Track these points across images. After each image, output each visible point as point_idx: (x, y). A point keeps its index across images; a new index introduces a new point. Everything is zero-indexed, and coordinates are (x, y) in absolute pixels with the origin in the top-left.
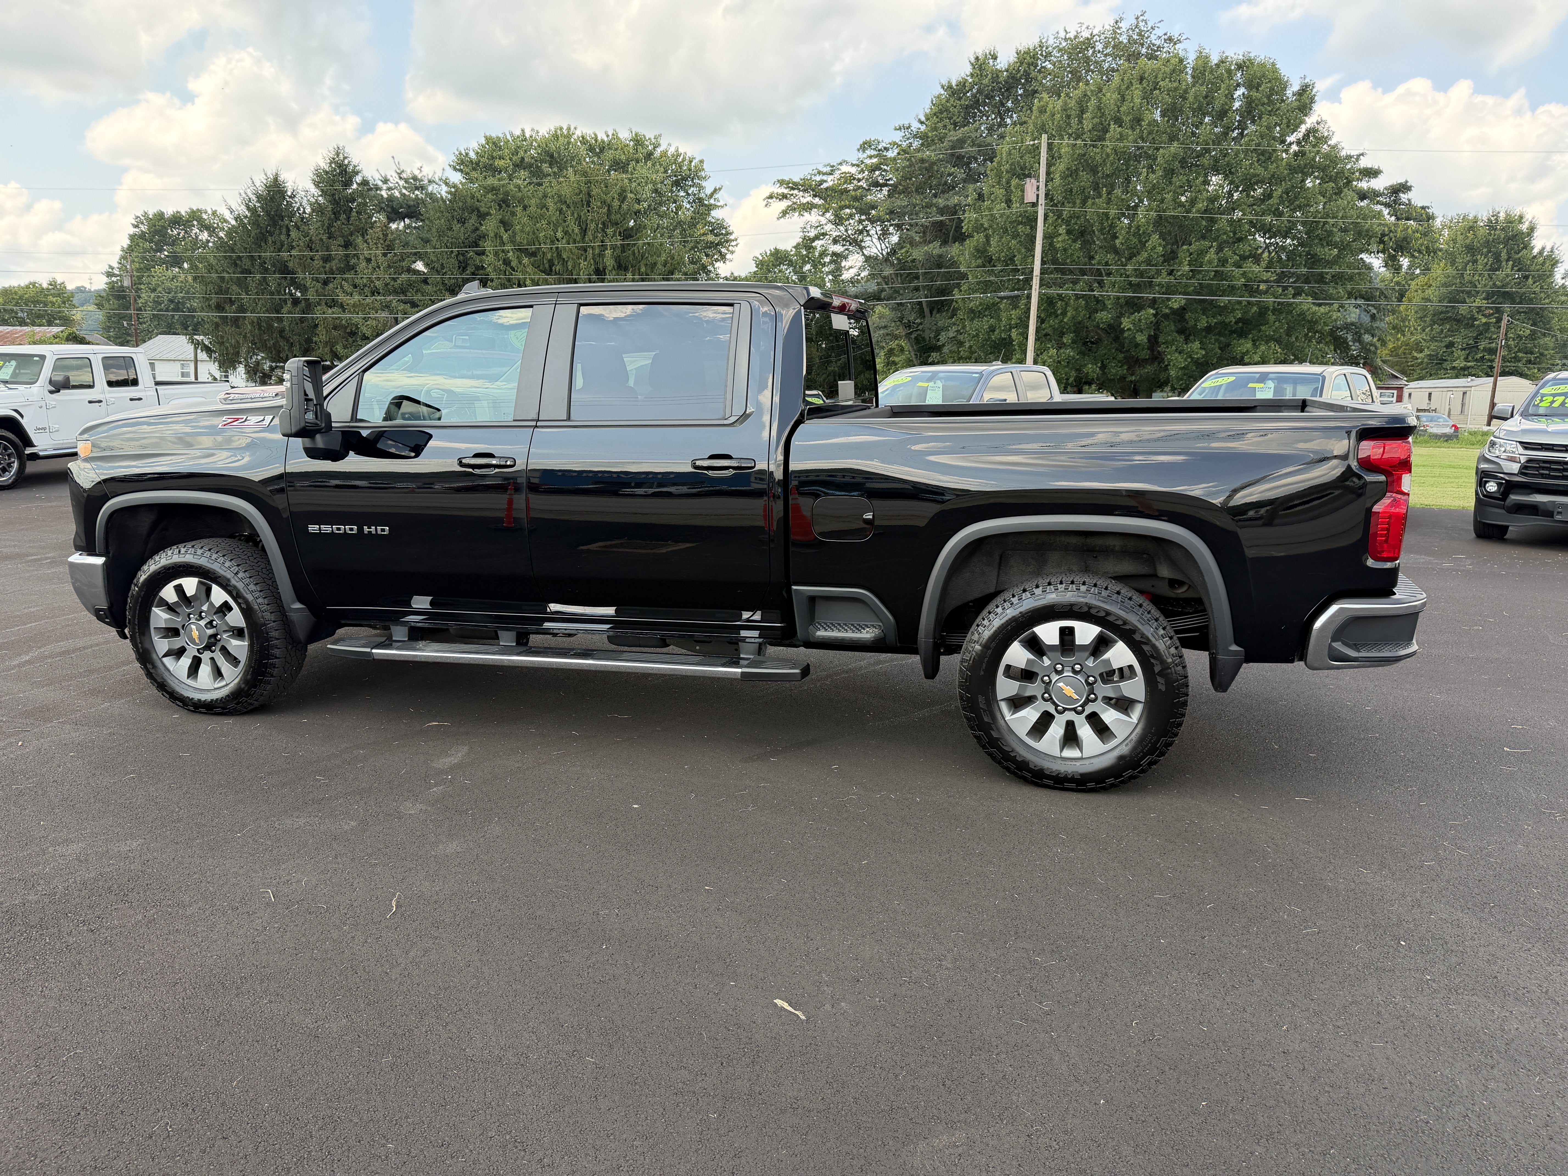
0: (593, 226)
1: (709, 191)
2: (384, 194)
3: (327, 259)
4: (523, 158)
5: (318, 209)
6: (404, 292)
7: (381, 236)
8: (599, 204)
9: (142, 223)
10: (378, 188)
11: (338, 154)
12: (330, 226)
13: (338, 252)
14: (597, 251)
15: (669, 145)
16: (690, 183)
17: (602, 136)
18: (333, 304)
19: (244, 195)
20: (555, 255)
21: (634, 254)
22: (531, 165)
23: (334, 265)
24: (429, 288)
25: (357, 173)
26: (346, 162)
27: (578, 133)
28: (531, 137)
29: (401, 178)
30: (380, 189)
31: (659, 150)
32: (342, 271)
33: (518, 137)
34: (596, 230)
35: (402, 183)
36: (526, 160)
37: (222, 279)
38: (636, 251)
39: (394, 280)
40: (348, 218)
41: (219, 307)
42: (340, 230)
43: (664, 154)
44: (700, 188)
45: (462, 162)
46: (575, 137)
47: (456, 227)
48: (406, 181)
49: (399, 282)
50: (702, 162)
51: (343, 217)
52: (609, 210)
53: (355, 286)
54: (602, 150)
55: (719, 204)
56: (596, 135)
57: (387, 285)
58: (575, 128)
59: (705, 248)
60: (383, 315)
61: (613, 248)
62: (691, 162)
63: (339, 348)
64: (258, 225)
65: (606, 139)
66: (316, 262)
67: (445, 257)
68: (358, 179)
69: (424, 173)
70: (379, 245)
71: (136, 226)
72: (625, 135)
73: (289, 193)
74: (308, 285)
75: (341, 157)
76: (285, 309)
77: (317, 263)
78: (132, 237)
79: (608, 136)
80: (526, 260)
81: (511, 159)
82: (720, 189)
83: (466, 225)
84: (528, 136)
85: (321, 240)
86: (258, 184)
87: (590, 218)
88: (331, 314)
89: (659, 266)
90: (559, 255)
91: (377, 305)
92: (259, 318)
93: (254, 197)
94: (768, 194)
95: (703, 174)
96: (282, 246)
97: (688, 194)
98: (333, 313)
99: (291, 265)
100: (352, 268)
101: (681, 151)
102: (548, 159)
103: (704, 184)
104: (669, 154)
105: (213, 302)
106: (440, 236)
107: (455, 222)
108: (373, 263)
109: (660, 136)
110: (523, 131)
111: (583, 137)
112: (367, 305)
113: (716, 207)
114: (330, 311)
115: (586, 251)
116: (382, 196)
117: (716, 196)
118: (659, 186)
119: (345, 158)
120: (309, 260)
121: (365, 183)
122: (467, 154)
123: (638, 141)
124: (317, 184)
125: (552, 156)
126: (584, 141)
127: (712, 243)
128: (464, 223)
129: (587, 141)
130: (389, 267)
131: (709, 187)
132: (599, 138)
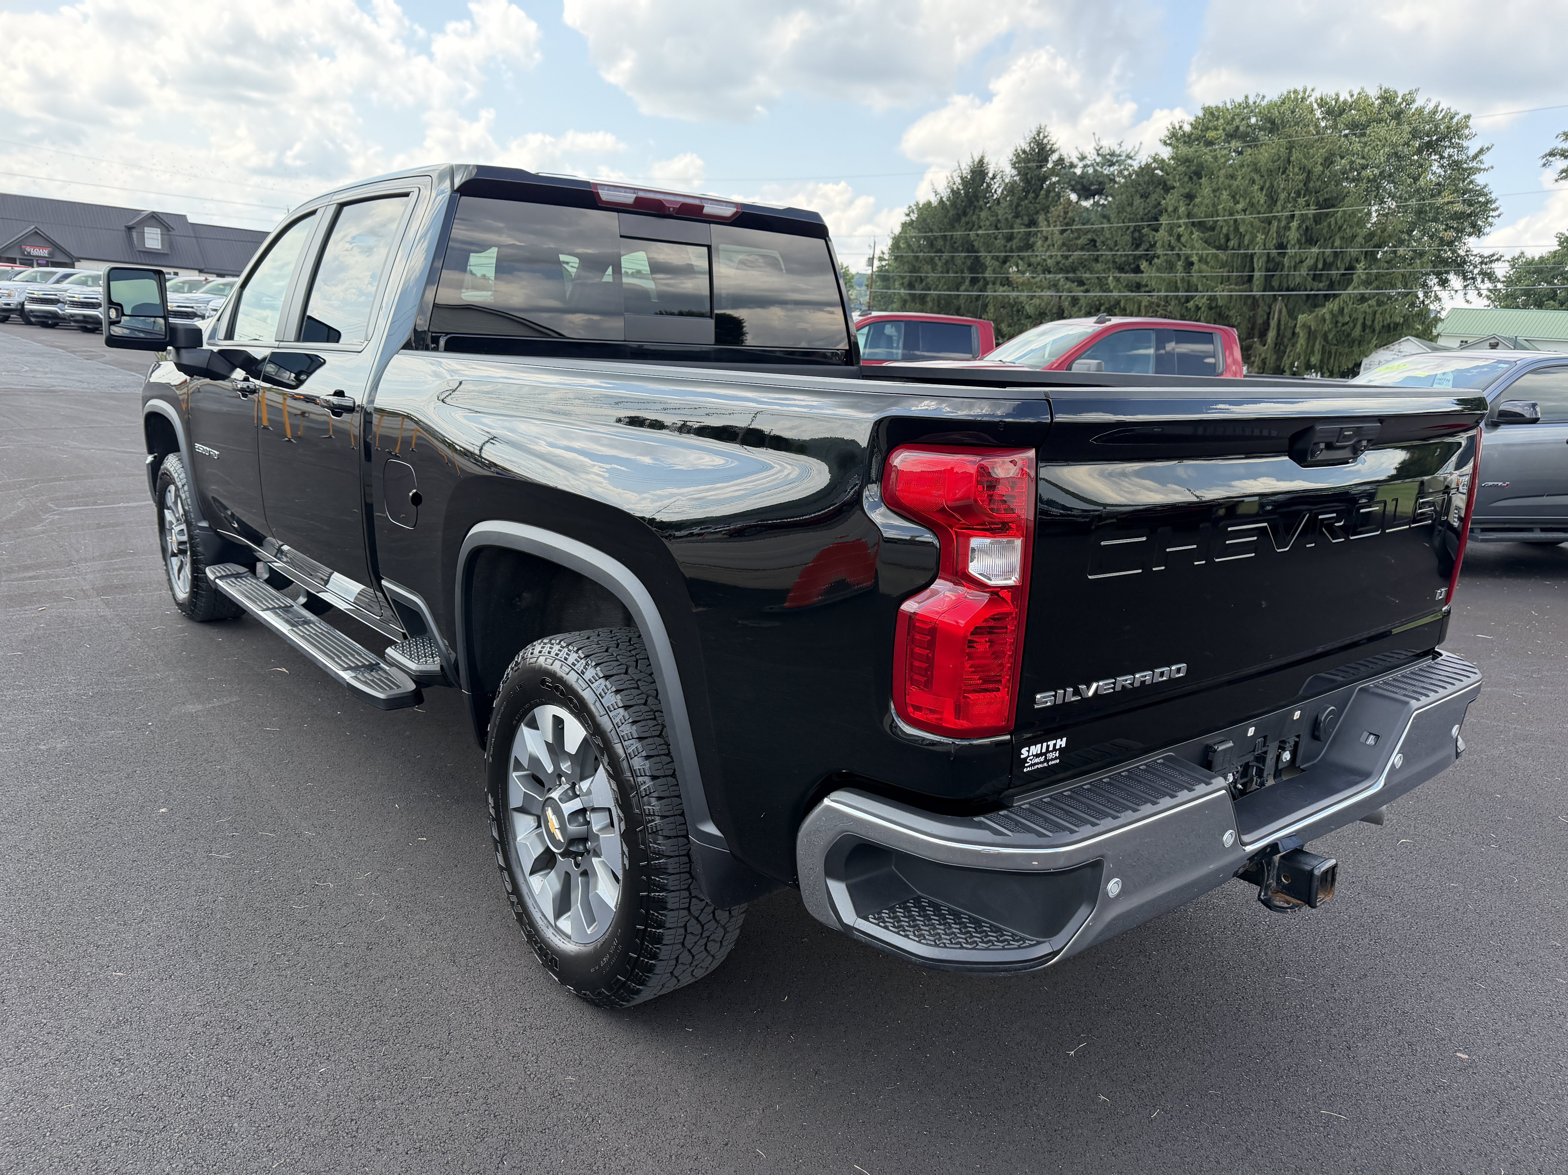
0: (1283, 196)
1: (1472, 152)
2: (1078, 171)
3: (1010, 238)
4: (1238, 127)
5: (1011, 189)
6: (1074, 270)
7: (1062, 214)
8: (1296, 170)
9: (913, 212)
10: (1072, 166)
11: (1038, 134)
12: (1018, 205)
13: (1020, 230)
14: (1283, 224)
15: (1429, 100)
16: (1447, 143)
17: (1344, 96)
18: (1007, 282)
19: (950, 178)
20: (1232, 229)
21: (1329, 225)
22: (1247, 134)
23: (1015, 243)
24: (1099, 266)
25: (1054, 152)
26: (1045, 141)
27: (1317, 94)
28: (1254, 103)
29: (1098, 155)
30: (1075, 167)
31: (1414, 106)
32: (1020, 249)
33: (1240, 105)
34: (1287, 201)
35: (1099, 159)
36: (1241, 128)
37: (917, 258)
38: (1333, 223)
39: (1067, 257)
40: (1037, 196)
41: (911, 286)
42: (1027, 208)
43: (1420, 111)
44: (1461, 149)
45: (1174, 135)
46: (1312, 99)
47: (1137, 201)
48: (1104, 156)
49: (1070, 260)
50: (1468, 117)
51: (1031, 195)
52: (1308, 177)
53: (1029, 265)
54: (1342, 112)
55: (1482, 167)
56: (1337, 95)
57: (1058, 263)
58: (1313, 90)
59: (1451, 218)
60: (1048, 293)
61: (1303, 218)
62: (1452, 118)
63: (1004, 327)
64: (956, 207)
65: (1350, 100)
66: (998, 241)
67: (1120, 233)
68: (1055, 157)
69: (1123, 149)
70: (1058, 223)
71: (908, 215)
72: (1373, 93)
73: (990, 175)
74: (987, 263)
75: (1041, 135)
76: (963, 288)
77: (1000, 242)
78: (904, 225)
79: (1352, 96)
80: (1196, 235)
81: (1224, 129)
82: (1488, 149)
83: (1148, 200)
84: (1251, 102)
85: (1007, 219)
86: (963, 166)
87: (1282, 186)
88: (1002, 292)
89: (1360, 239)
90: (1236, 229)
91: (1045, 284)
92: (939, 296)
93: (958, 180)
94: (1547, 151)
95: (1467, 132)
96: (974, 226)
97: (1442, 157)
98: (1004, 291)
99: (976, 244)
100: (1029, 247)
101: (1443, 106)
102: (1269, 125)
103: (1465, 143)
104: (1427, 111)
105: (906, 281)
106: (1119, 212)
107: (1138, 196)
108: (1049, 242)
109: (1417, 90)
110: (1246, 97)
111: (1322, 99)
112: (1036, 283)
113: (1479, 170)
114: (1001, 289)
115: (1270, 223)
116: (1075, 173)
117: (1481, 157)
118: (1400, 148)
119: (1045, 137)
120: (992, 240)
121: (1061, 160)
122: (1181, 127)
123: (1387, 98)
124: (1014, 165)
125: (1273, 122)
126: (1322, 103)
127: (1463, 213)
128: (1147, 198)
129: (1327, 103)
130: (1064, 244)
131: (1473, 147)
132: (1341, 99)
